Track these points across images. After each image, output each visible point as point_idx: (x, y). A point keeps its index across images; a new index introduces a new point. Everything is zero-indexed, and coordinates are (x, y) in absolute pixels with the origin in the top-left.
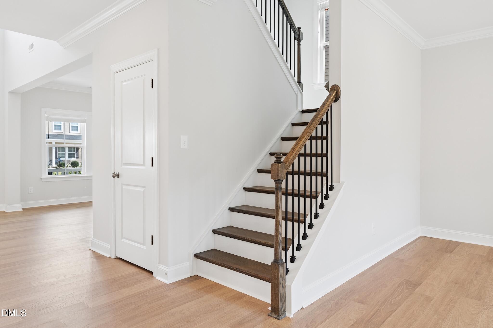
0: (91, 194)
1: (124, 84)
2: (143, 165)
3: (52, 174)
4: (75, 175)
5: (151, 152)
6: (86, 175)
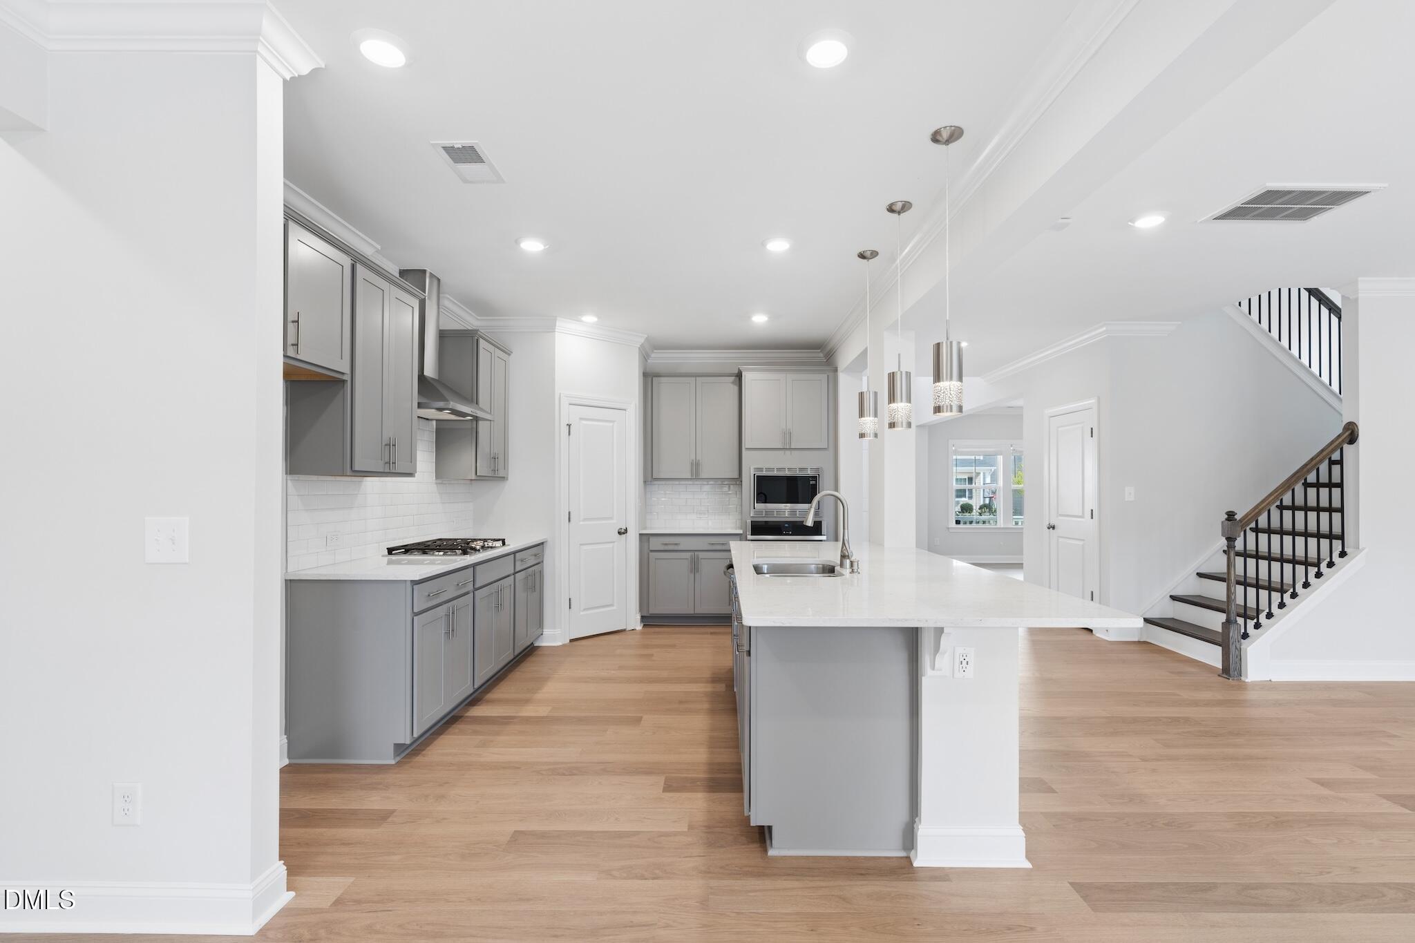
0: (1021, 553)
1: (1060, 429)
2: (1082, 517)
3: (959, 523)
4: (984, 526)
5: (1091, 503)
6: (1002, 526)
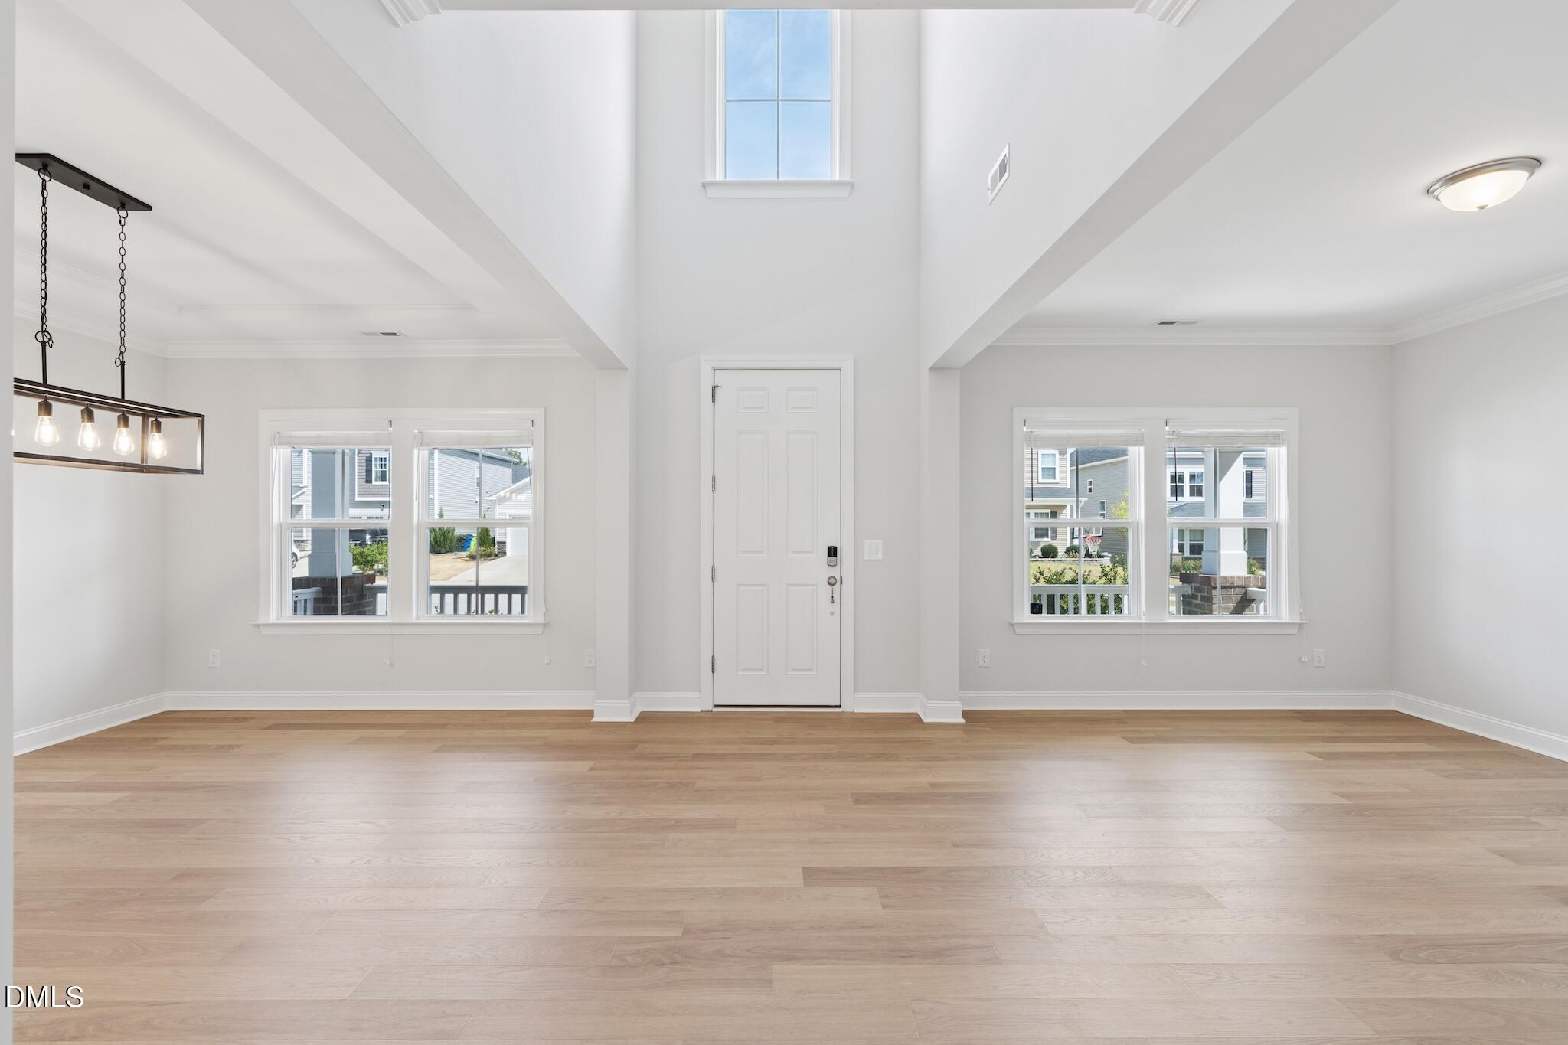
3: (1039, 612)
6: (1144, 621)
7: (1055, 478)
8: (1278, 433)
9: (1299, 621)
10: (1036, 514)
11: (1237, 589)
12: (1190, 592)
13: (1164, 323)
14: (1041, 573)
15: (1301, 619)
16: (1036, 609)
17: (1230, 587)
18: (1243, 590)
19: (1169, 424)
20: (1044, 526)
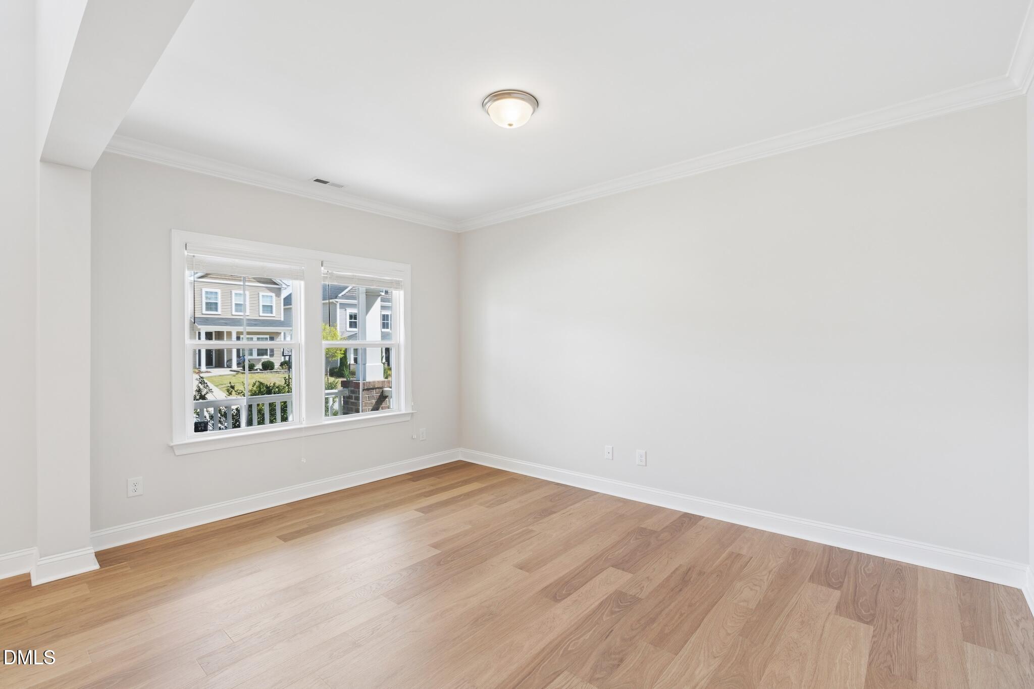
7: (272, 313)
8: (399, 281)
9: (411, 412)
10: (258, 339)
11: (377, 390)
12: (348, 394)
13: (317, 180)
14: (233, 387)
15: (413, 410)
16: (200, 427)
17: (373, 389)
18: (381, 390)
19: (324, 264)
20: (264, 348)
